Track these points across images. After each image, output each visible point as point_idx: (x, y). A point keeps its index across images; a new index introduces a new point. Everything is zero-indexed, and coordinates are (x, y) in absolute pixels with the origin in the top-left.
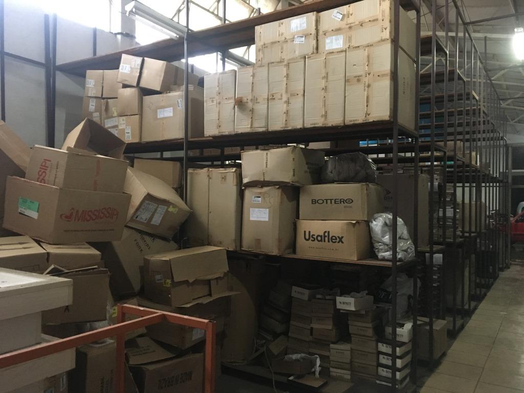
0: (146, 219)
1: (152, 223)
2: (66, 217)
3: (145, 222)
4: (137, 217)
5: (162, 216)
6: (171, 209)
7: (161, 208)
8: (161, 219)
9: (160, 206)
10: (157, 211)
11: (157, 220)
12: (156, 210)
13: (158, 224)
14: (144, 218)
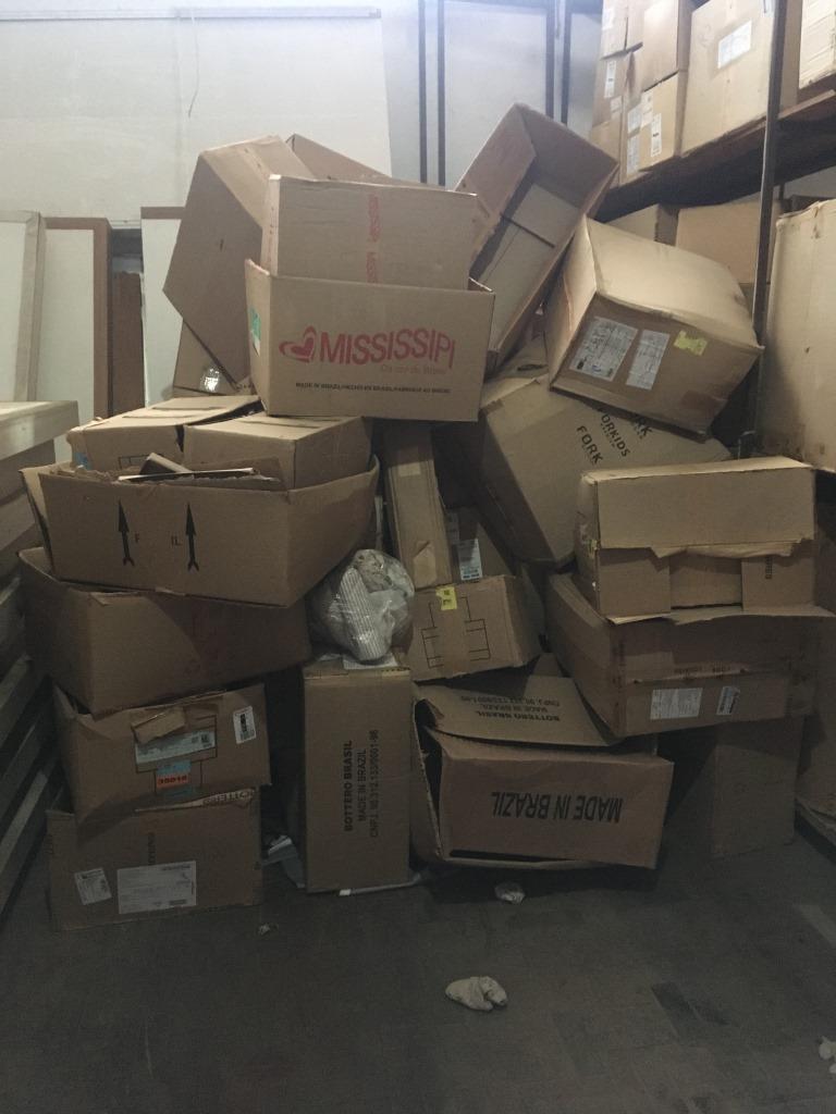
0: (610, 372)
1: (630, 382)
2: (296, 350)
3: (611, 379)
4: (581, 365)
5: (658, 363)
6: (682, 342)
7: (651, 338)
8: (654, 371)
9: (646, 333)
10: (641, 349)
11: (643, 374)
12: (636, 343)
13: (649, 388)
14: (606, 369)
